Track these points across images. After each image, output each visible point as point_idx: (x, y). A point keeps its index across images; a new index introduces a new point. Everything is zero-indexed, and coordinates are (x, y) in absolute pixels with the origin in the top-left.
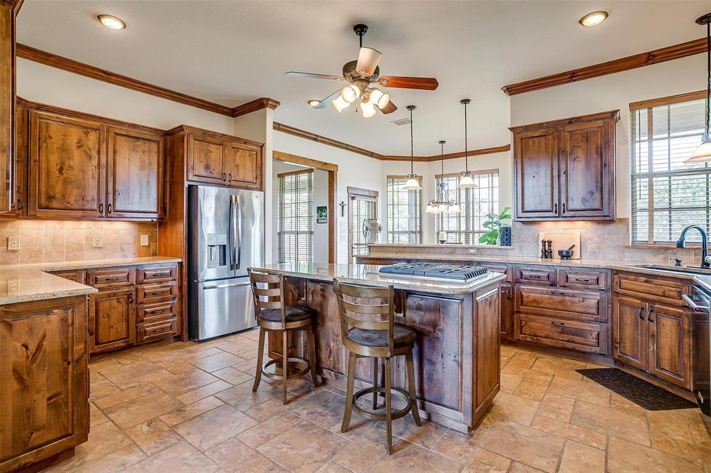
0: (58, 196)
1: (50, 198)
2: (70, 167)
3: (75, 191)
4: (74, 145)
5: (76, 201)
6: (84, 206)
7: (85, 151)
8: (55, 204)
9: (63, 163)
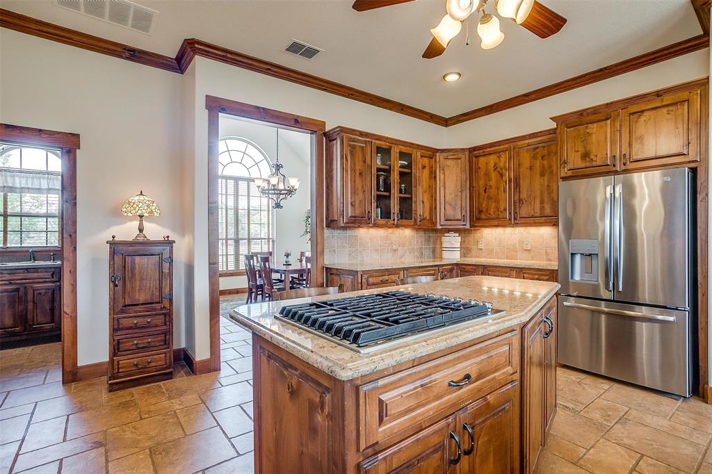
0: (484, 209)
1: (480, 212)
2: (490, 186)
3: (493, 205)
4: (492, 169)
5: (494, 212)
6: (499, 215)
7: (499, 172)
8: (483, 216)
9: (486, 185)
